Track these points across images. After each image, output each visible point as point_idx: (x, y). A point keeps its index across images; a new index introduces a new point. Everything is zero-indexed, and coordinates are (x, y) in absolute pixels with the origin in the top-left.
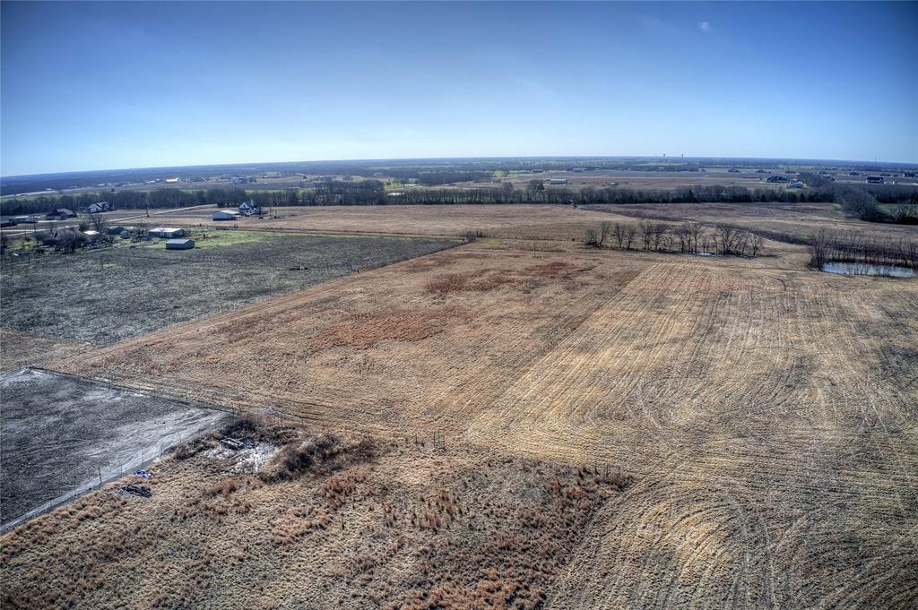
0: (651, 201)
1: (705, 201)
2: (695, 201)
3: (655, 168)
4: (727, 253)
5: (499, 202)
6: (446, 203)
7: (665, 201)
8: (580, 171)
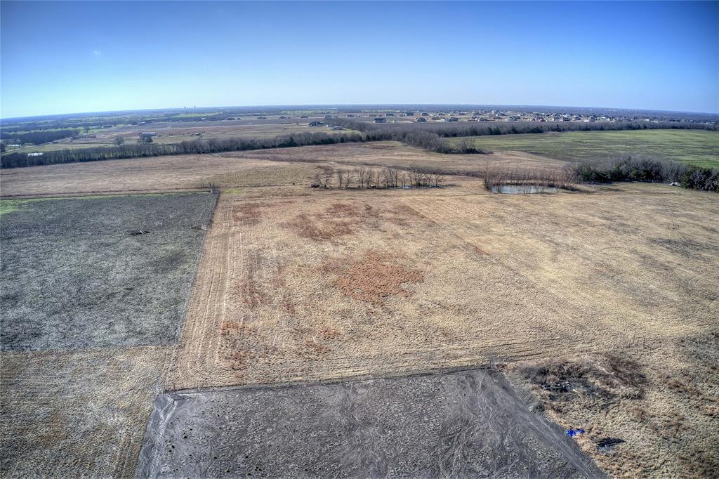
0: (264, 147)
1: (302, 145)
2: (295, 145)
3: (198, 119)
4: (419, 186)
5: (145, 156)
6: (99, 159)
7: (274, 147)
8: (143, 124)
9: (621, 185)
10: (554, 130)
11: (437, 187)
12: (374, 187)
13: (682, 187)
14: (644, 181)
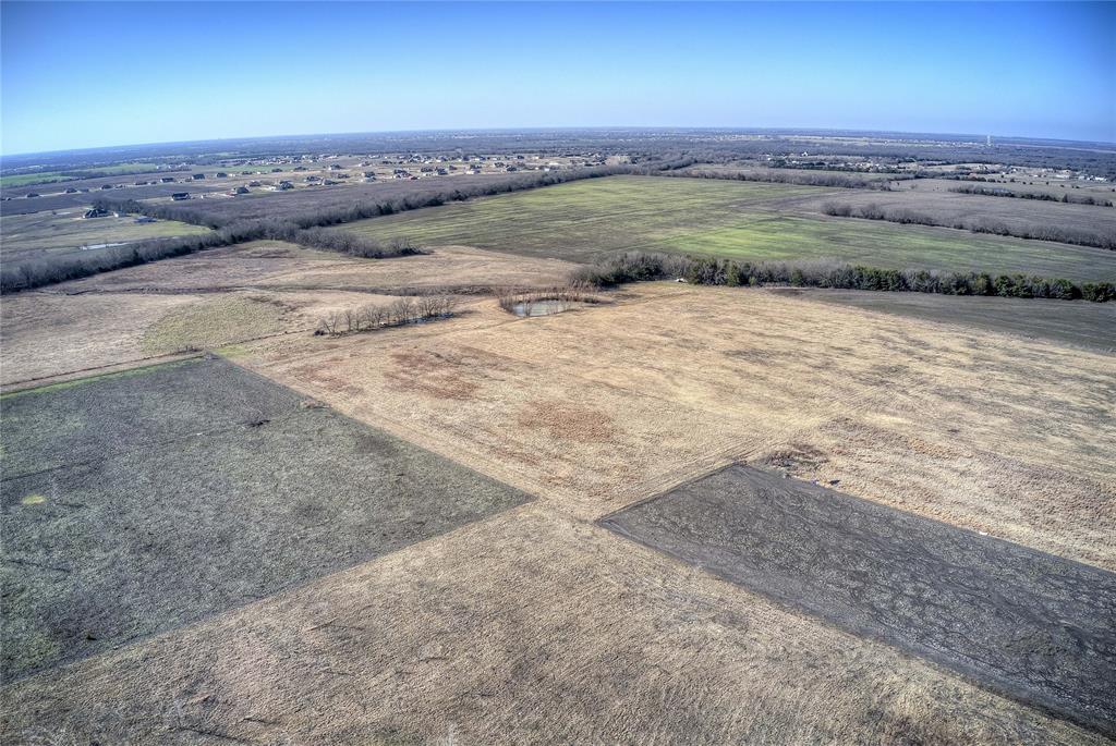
1: (153, 259)
9: (631, 288)
10: (455, 199)
11: (449, 316)
12: (387, 326)
13: (690, 283)
14: (646, 279)
